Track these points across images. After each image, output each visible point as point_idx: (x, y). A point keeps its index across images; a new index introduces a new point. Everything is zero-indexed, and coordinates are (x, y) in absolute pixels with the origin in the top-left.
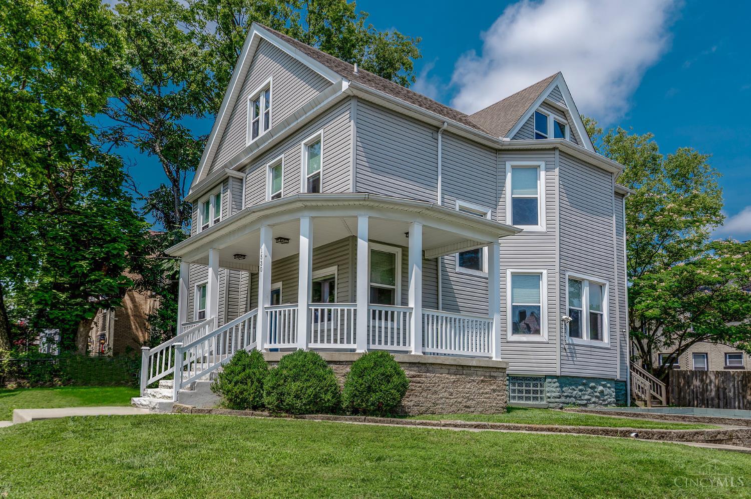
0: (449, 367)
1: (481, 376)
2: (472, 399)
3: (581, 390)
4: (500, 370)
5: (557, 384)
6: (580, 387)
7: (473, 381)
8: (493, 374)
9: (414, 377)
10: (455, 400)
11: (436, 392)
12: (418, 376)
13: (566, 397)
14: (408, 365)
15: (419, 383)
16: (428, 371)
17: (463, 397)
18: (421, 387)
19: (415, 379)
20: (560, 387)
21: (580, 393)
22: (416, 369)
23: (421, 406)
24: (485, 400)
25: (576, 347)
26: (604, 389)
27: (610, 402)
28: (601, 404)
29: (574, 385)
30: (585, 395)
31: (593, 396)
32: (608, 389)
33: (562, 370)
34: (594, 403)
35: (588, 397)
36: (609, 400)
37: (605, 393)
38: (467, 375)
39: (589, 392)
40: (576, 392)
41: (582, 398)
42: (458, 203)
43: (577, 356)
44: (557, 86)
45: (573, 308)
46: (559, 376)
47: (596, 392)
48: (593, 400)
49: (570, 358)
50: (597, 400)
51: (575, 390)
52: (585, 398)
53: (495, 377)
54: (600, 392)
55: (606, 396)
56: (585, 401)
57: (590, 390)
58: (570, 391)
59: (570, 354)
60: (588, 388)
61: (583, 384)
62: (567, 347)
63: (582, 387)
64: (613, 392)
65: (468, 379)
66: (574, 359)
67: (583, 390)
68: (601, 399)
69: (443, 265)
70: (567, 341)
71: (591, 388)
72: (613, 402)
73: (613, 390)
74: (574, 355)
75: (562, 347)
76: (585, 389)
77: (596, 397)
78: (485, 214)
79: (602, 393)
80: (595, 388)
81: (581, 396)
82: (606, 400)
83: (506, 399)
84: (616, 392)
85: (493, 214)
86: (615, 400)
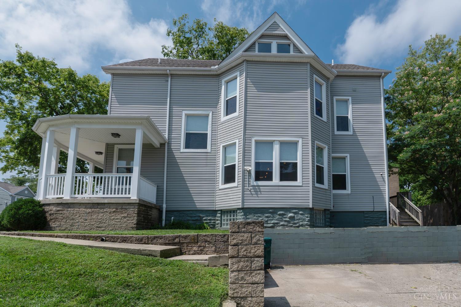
0: (86, 205)
1: (113, 208)
2: (104, 222)
3: (267, 217)
4: (131, 205)
5: (242, 214)
6: (267, 215)
7: (106, 212)
8: (123, 207)
9: (58, 211)
10: (89, 223)
11: (73, 219)
12: (62, 210)
14: (56, 205)
15: (61, 214)
16: (69, 207)
17: (96, 221)
18: (62, 216)
19: (59, 212)
20: (244, 215)
21: (267, 219)
22: (61, 206)
23: (62, 227)
24: (115, 223)
25: (261, 188)
26: (296, 216)
27: (302, 224)
28: (291, 226)
29: (259, 214)
30: (272, 220)
31: (282, 221)
32: (300, 215)
33: (245, 204)
34: (283, 225)
35: (276, 222)
36: (301, 223)
37: (296, 218)
38: (101, 208)
39: (277, 218)
40: (261, 218)
41: (269, 222)
42: (184, 113)
43: (262, 193)
44: (275, 22)
45: (260, 161)
46: (244, 208)
47: (285, 218)
48: (282, 223)
49: (254, 196)
50: (286, 223)
51: (260, 217)
52: (272, 222)
53: (126, 209)
54: (290, 218)
55: (297, 220)
56: (272, 225)
57: (278, 217)
58: (255, 217)
59: (254, 193)
60: (275, 215)
61: (270, 213)
62: (252, 188)
63: (269, 215)
64: (307, 217)
65: (102, 211)
66: (259, 195)
67: (270, 217)
68: (292, 222)
69: (170, 149)
70: (252, 184)
71: (280, 215)
72: (307, 225)
73: (307, 215)
74: (259, 193)
75: (245, 188)
76: (272, 216)
77: (285, 221)
78: (209, 115)
79: (292, 218)
80: (284, 215)
81: (267, 221)
82: (298, 223)
83: (135, 222)
84: (310, 217)
85: (214, 113)
86: (309, 223)
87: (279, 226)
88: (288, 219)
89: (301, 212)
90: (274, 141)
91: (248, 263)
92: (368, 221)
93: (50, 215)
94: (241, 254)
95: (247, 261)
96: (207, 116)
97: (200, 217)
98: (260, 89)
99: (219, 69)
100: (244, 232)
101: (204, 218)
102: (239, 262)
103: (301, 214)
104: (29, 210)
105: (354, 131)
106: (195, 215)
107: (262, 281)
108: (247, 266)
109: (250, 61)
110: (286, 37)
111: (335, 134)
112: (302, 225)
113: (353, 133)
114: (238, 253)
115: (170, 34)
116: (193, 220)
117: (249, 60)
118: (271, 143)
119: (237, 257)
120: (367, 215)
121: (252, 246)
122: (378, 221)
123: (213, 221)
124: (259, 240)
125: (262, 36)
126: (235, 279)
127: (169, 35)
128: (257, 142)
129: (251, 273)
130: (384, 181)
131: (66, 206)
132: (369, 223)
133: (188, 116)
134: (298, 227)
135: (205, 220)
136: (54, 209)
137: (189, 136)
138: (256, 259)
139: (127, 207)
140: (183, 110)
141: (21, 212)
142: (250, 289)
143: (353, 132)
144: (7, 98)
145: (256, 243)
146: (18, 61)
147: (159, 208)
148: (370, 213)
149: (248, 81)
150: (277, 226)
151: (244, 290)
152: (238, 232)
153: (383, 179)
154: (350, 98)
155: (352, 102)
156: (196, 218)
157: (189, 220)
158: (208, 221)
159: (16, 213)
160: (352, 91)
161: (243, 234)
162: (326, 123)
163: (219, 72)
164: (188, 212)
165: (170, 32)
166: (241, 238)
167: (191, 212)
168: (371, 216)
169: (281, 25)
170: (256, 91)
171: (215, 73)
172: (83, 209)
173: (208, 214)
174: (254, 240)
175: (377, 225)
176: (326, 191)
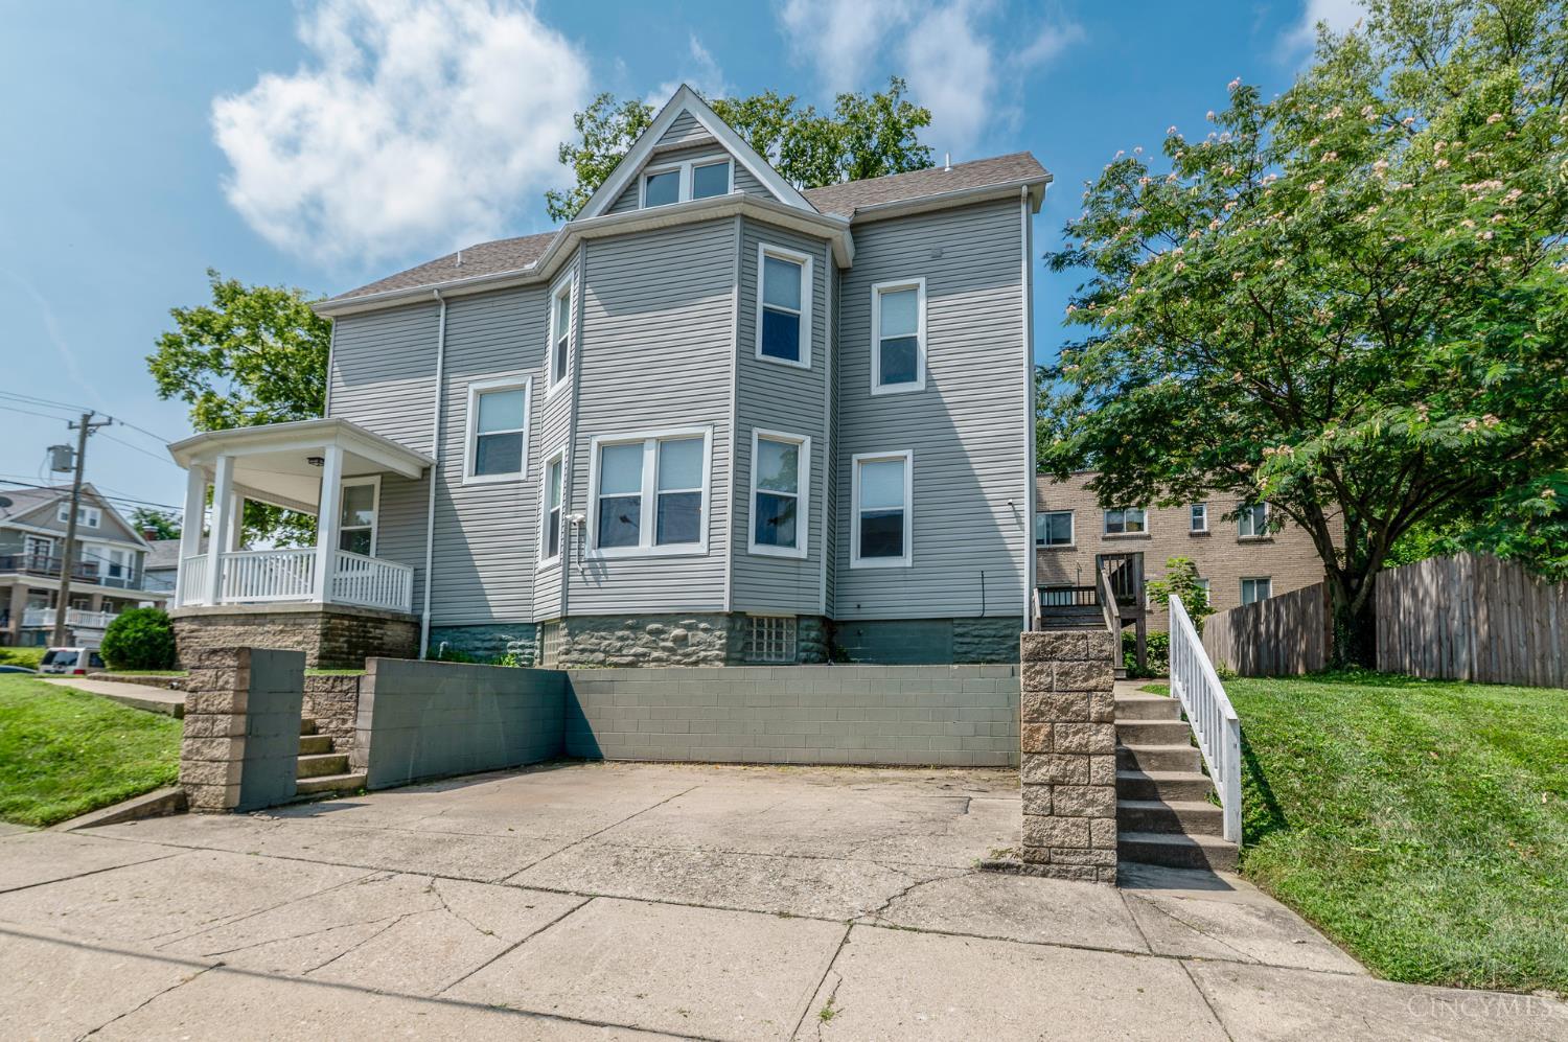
1: (280, 625)
3: (621, 639)
5: (566, 631)
6: (620, 633)
8: (297, 621)
9: (193, 631)
12: (198, 630)
13: (583, 651)
14: (191, 620)
15: (197, 638)
16: (210, 624)
20: (569, 634)
21: (619, 644)
22: (197, 622)
25: (608, 564)
26: (690, 634)
27: (706, 657)
28: (678, 662)
29: (604, 630)
30: (633, 645)
31: (655, 649)
32: (700, 633)
33: (570, 606)
34: (658, 660)
35: (641, 650)
36: (702, 654)
37: (691, 640)
38: (259, 625)
39: (644, 640)
40: (607, 642)
41: (624, 652)
42: (472, 387)
43: (610, 578)
44: (685, 112)
45: (611, 496)
46: (567, 617)
47: (663, 640)
48: (655, 654)
49: (591, 585)
50: (664, 655)
51: (605, 639)
52: (632, 651)
53: (301, 625)
54: (676, 639)
55: (693, 645)
56: (631, 658)
57: (647, 637)
58: (593, 640)
59: (591, 578)
60: (641, 634)
61: (630, 628)
62: (586, 565)
63: (626, 633)
64: (719, 637)
65: (260, 629)
66: (603, 585)
67: (627, 639)
68: (680, 652)
69: (440, 481)
70: (587, 557)
71: (651, 633)
72: (717, 658)
73: (718, 633)
74: (603, 578)
75: (572, 566)
76: (632, 636)
77: (664, 649)
78: (524, 385)
79: (681, 641)
80: (662, 632)
81: (620, 649)
82: (694, 653)
83: (317, 654)
84: (728, 638)
85: (536, 381)
86: (723, 654)
87: (648, 661)
88: (669, 644)
89: (702, 625)
90: (644, 440)
91: (209, 724)
92: (965, 648)
93: (183, 639)
94: (202, 706)
95: (207, 720)
96: (522, 388)
97: (501, 640)
98: (615, 306)
99: (541, 268)
100: (207, 668)
101: (509, 644)
102: (197, 721)
103: (705, 630)
104: (137, 632)
105: (930, 380)
106: (489, 637)
107: (226, 758)
108: (206, 730)
109: (594, 239)
110: (714, 146)
111: (874, 393)
112: (705, 660)
113: (927, 387)
114: (196, 705)
115: (568, 157)
116: (486, 649)
117: (590, 236)
118: (638, 446)
119: (194, 712)
120: (959, 630)
121: (217, 693)
122: (996, 647)
123: (528, 651)
124: (227, 682)
125: (656, 157)
126: (189, 752)
127: (565, 161)
128: (604, 448)
129: (212, 742)
130: (1020, 523)
131: (205, 621)
132: (966, 653)
133: (482, 395)
134: (696, 663)
135: (512, 648)
136: (187, 628)
137: (483, 444)
138: (220, 717)
139: (303, 621)
140: (470, 382)
141: (123, 635)
142: (206, 771)
143: (927, 381)
144: (201, 389)
145: (223, 689)
146: (216, 303)
147: (414, 620)
148: (972, 622)
149: (588, 291)
150: (644, 662)
151: (199, 771)
152: (199, 668)
153: (1018, 517)
154: (922, 281)
155: (927, 291)
156: (494, 643)
157: (478, 649)
158: (518, 651)
159: (116, 638)
160: (929, 258)
161: (205, 671)
162: (810, 371)
163: (545, 275)
164: (474, 630)
165: (566, 153)
166: (202, 678)
167: (482, 629)
168: (976, 633)
169: (699, 118)
170: (605, 314)
171: (535, 279)
172: (232, 628)
173: (517, 634)
174: (220, 683)
175: (994, 657)
176: (802, 564)
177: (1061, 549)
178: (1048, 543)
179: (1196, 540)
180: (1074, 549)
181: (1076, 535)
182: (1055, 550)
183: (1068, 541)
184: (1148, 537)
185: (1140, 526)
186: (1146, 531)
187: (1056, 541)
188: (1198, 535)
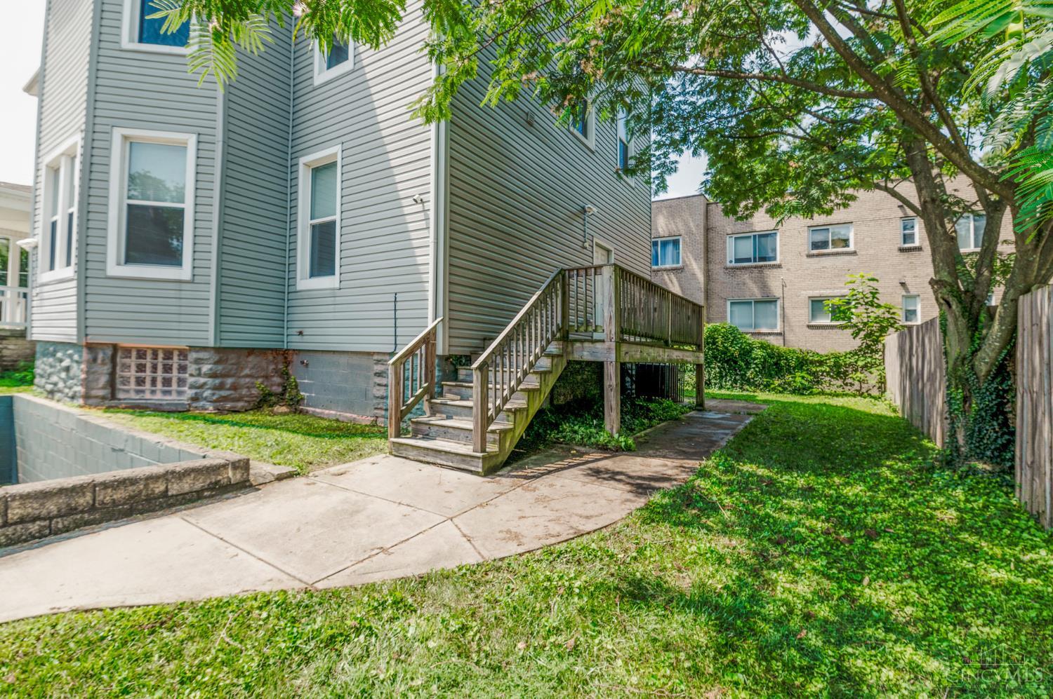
26: (71, 366)
27: (76, 392)
31: (60, 379)
32: (75, 366)
34: (60, 390)
35: (56, 379)
36: (75, 389)
39: (57, 369)
47: (63, 370)
48: (60, 385)
50: (62, 387)
54: (66, 371)
55: (71, 378)
57: (58, 366)
60: (56, 362)
64: (82, 372)
68: (67, 384)
71: (59, 361)
72: (80, 395)
73: (82, 367)
82: (72, 387)
88: (64, 375)
103: (76, 362)
111: (316, 83)
112: (75, 395)
120: (377, 368)
143: (355, 56)
150: (56, 391)
153: (426, 219)
176: (184, 286)
177: (766, 266)
178: (755, 261)
179: (906, 255)
180: (779, 266)
181: (781, 254)
182: (761, 267)
183: (775, 259)
184: (854, 253)
185: (845, 242)
186: (852, 248)
187: (763, 259)
188: (909, 250)
